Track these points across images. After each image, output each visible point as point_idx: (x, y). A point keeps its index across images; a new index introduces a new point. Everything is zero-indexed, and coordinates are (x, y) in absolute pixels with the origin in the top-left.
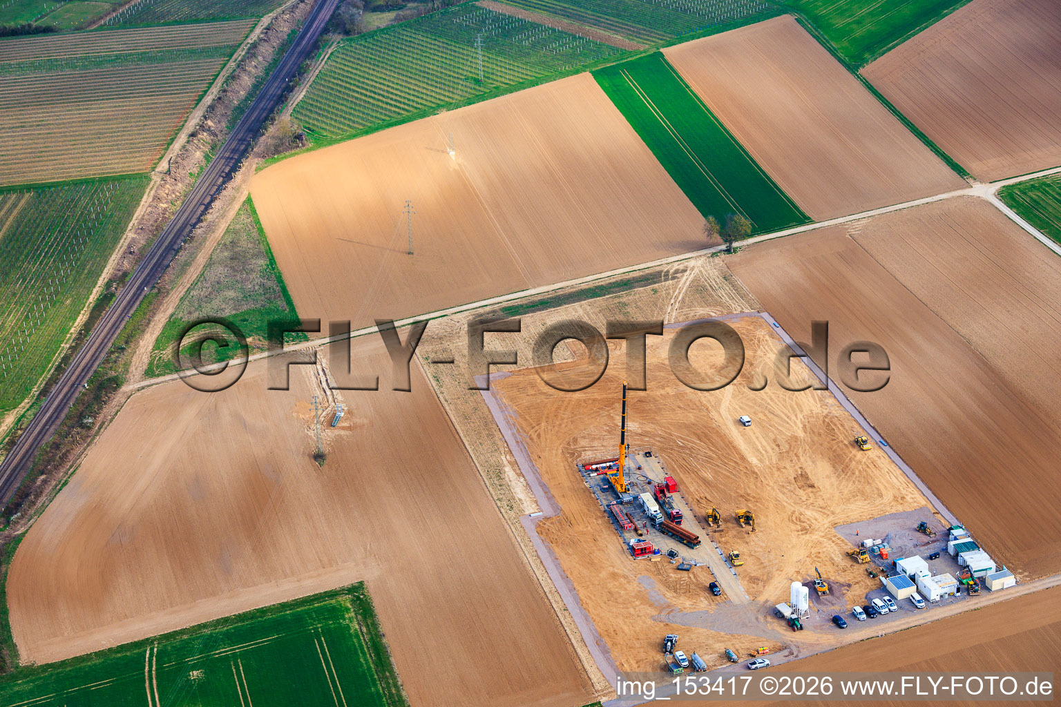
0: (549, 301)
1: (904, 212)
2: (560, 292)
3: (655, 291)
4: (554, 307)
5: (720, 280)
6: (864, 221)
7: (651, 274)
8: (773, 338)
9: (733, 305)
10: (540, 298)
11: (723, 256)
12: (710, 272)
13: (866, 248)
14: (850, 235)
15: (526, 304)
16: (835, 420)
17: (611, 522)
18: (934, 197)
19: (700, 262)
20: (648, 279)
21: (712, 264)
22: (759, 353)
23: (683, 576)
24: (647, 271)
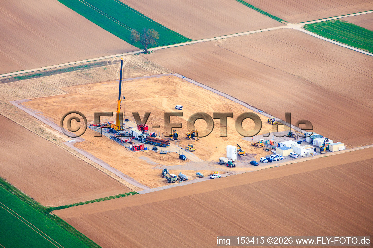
0: (42, 74)
1: (248, 35)
2: (47, 71)
3: (106, 69)
4: (46, 76)
5: (144, 63)
6: (224, 39)
7: (100, 62)
8: (184, 82)
9: (155, 72)
10: (34, 73)
11: (142, 54)
12: (136, 61)
13: (229, 49)
14: (217, 45)
15: (28, 75)
16: (231, 106)
17: (116, 142)
18: (265, 29)
19: (129, 57)
20: (99, 64)
21: (136, 58)
22: (177, 87)
23: (163, 156)
24: (97, 61)
